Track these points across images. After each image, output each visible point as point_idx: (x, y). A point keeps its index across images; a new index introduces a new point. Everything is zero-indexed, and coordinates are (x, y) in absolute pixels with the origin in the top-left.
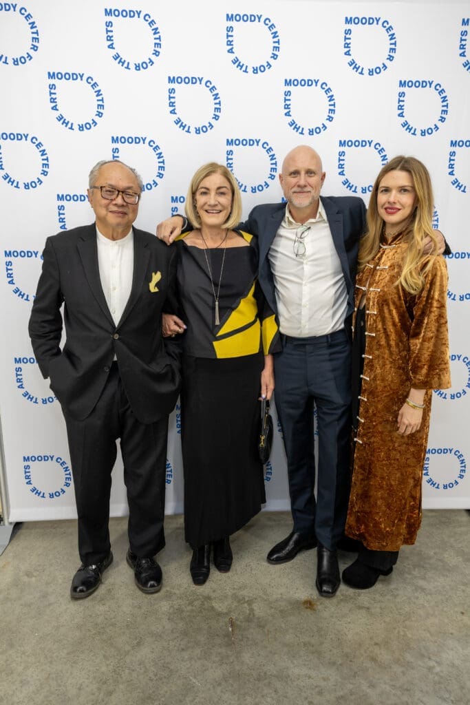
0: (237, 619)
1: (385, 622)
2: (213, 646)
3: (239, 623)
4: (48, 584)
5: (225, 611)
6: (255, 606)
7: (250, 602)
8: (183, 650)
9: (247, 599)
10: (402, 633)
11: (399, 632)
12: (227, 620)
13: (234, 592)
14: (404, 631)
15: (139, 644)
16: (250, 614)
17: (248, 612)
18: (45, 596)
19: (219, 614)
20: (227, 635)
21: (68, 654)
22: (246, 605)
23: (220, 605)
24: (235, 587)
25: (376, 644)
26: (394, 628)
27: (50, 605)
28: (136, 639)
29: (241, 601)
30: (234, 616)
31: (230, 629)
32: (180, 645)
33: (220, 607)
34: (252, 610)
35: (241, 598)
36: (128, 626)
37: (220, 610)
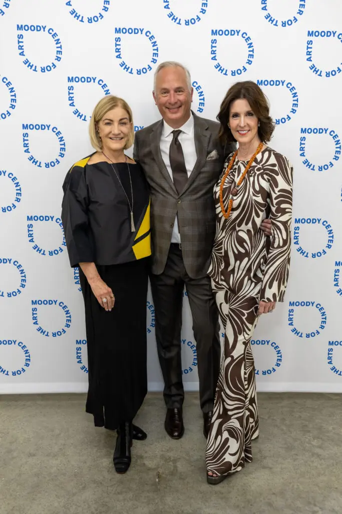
0: (163, 473)
1: (283, 478)
2: (143, 492)
3: (164, 476)
4: (11, 443)
5: (153, 467)
6: (179, 465)
7: (175, 461)
8: (119, 493)
9: (172, 459)
10: (295, 487)
11: (293, 486)
12: (155, 473)
13: (162, 453)
14: (298, 486)
15: (84, 488)
16: (174, 470)
17: (172, 468)
18: (10, 451)
19: (149, 469)
20: (155, 484)
21: (28, 493)
22: (171, 463)
23: (150, 462)
24: (164, 450)
25: (274, 494)
26: (290, 483)
27: (13, 458)
28: (82, 485)
29: (167, 460)
30: (161, 471)
31: (157, 480)
32: (116, 490)
33: (150, 464)
34: (176, 467)
35: (168, 458)
36: (75, 475)
37: (150, 466)
